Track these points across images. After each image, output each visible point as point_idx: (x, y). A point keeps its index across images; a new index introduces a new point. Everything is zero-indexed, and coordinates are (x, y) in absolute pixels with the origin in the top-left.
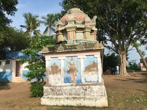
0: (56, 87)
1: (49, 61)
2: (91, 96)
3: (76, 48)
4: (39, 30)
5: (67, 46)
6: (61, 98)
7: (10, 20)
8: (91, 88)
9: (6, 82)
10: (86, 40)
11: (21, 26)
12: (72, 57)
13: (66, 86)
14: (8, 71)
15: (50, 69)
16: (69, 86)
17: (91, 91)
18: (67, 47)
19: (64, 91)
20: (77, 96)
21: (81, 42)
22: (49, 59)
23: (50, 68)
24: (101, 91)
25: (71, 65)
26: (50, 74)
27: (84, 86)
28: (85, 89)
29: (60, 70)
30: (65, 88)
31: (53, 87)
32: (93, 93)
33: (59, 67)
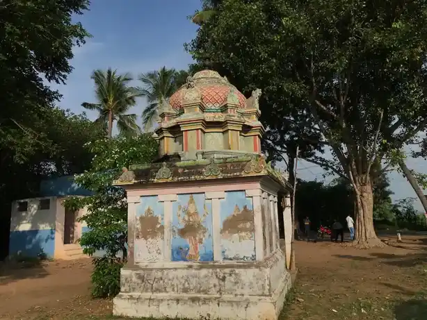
0: (152, 270)
1: (137, 204)
2: (236, 295)
3: (201, 173)
4: (134, 115)
5: (181, 167)
6: (162, 300)
7: (54, 93)
8: (236, 274)
9: (39, 258)
10: (229, 151)
11: (85, 105)
12: (191, 194)
13: (176, 269)
14: (44, 227)
15: (138, 224)
16: (184, 268)
17: (236, 283)
18: (180, 171)
19: (170, 282)
20: (202, 296)
21: (216, 156)
22: (138, 199)
23: (138, 222)
24: (261, 282)
25: (189, 215)
26: (138, 237)
27: (218, 270)
28: (221, 277)
29: (162, 227)
30: (172, 274)
31: (144, 269)
32: (242, 288)
33: (160, 221)
